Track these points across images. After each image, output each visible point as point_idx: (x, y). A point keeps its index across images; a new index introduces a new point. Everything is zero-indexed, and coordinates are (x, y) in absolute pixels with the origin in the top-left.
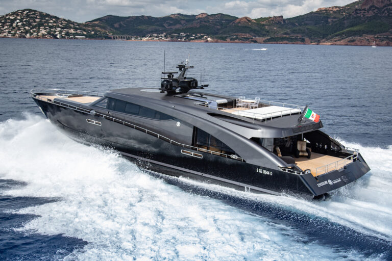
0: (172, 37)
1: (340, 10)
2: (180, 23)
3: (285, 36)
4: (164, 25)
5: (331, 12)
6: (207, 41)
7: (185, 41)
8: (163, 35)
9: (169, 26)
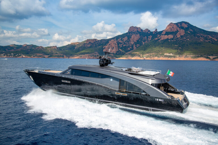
0: (7, 55)
1: (79, 44)
2: (14, 49)
3: (56, 55)
4: (6, 50)
5: (76, 45)
6: (23, 57)
7: (13, 57)
8: (3, 54)
9: (8, 50)
